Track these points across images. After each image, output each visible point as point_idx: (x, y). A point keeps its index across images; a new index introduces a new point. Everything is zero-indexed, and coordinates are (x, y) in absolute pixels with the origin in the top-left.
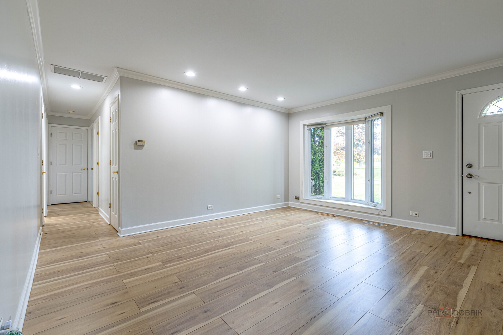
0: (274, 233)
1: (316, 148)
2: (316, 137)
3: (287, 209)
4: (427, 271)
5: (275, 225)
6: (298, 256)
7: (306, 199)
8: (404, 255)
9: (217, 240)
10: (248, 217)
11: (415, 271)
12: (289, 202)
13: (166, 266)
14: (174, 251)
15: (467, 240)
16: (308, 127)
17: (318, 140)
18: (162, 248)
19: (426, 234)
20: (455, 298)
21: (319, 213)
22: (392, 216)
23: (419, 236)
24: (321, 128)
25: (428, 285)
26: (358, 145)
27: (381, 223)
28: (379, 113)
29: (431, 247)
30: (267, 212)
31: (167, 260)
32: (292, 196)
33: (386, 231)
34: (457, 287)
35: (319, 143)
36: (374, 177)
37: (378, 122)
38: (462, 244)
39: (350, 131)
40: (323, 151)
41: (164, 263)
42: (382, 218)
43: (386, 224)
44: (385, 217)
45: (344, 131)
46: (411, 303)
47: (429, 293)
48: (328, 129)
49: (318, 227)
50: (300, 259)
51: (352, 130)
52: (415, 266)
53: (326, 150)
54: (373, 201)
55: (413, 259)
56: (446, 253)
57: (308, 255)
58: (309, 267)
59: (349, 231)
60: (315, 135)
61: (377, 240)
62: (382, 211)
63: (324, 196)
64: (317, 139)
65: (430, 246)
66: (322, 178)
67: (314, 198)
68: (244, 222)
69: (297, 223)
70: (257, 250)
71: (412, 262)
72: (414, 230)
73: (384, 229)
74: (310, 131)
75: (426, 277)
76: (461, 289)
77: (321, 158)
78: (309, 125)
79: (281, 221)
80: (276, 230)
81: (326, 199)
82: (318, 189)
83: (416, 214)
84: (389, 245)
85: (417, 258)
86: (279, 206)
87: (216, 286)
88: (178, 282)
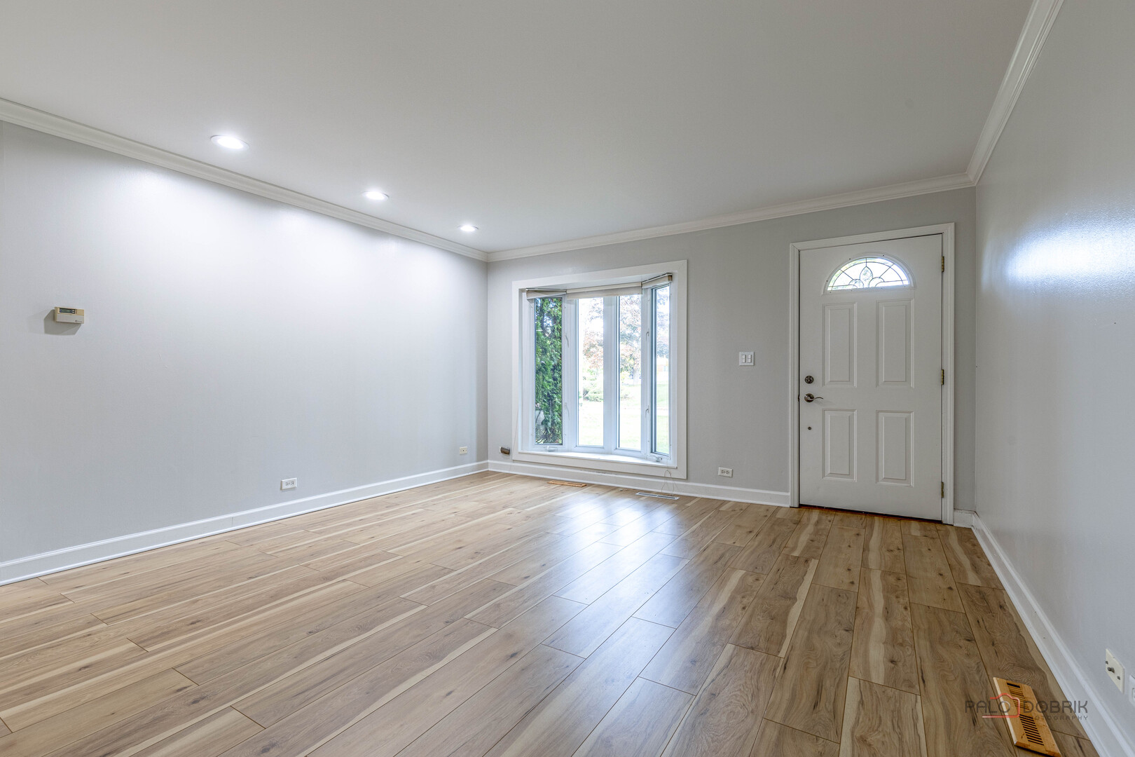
0: (450, 534)
1: (546, 342)
2: (546, 318)
3: (484, 476)
4: (743, 579)
5: (453, 515)
6: (502, 579)
7: (525, 451)
8: (706, 552)
9: (307, 566)
10: (390, 502)
11: (723, 582)
12: (489, 461)
13: (149, 649)
14: (178, 606)
15: (805, 513)
16: (530, 294)
17: (551, 325)
18: (138, 604)
19: (744, 508)
20: (784, 623)
21: (550, 482)
22: (687, 479)
23: (733, 513)
24: (557, 298)
25: (743, 606)
26: (630, 337)
27: (668, 495)
28: (666, 275)
29: (750, 532)
30: (438, 487)
31: (153, 632)
32: (494, 447)
33: (677, 508)
34: (788, 602)
35: (553, 331)
36: (657, 403)
37: (664, 293)
38: (798, 523)
39: (613, 307)
40: (561, 349)
41: (142, 644)
42: (670, 484)
43: (678, 496)
44: (676, 482)
45: (602, 307)
46: (714, 644)
47: (744, 620)
48: (570, 302)
49: (550, 511)
50: (508, 586)
51: (618, 305)
52: (723, 571)
53: (566, 345)
54: (655, 451)
55: (720, 559)
56: (774, 542)
57: (524, 576)
58: (525, 602)
59: (610, 514)
60: (544, 313)
61: (661, 529)
62: (669, 470)
63: (562, 444)
64: (548, 322)
65: (749, 530)
66: (559, 406)
67: (542, 449)
68: (378, 515)
69: (504, 507)
70: (407, 578)
71: (719, 564)
72: (724, 502)
73: (675, 505)
74: (533, 305)
75: (741, 591)
76: (794, 603)
77: (556, 362)
78: (530, 291)
79: (468, 506)
80: (457, 526)
81: (566, 451)
82: (550, 429)
83: (728, 472)
84: (681, 537)
85: (727, 555)
86: (465, 470)
87: (298, 678)
88: (186, 688)
